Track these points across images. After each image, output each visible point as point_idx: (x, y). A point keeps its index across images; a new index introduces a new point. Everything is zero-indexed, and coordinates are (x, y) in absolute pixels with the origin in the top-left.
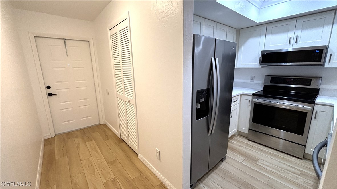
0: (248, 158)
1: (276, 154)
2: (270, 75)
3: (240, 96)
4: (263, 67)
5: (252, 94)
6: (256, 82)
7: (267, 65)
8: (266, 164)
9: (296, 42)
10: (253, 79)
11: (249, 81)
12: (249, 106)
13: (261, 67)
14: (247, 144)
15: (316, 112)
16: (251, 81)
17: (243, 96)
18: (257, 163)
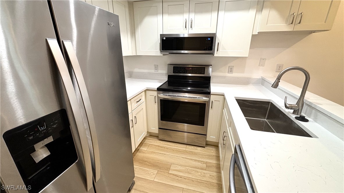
0: (160, 168)
1: (184, 149)
2: (172, 64)
3: (144, 92)
4: (164, 55)
5: (156, 89)
6: (160, 71)
7: (168, 53)
8: (178, 169)
9: (191, 27)
10: (157, 68)
11: (153, 71)
12: (155, 103)
13: (162, 55)
14: (159, 146)
15: (212, 102)
16: (155, 70)
17: (147, 92)
18: (170, 172)
